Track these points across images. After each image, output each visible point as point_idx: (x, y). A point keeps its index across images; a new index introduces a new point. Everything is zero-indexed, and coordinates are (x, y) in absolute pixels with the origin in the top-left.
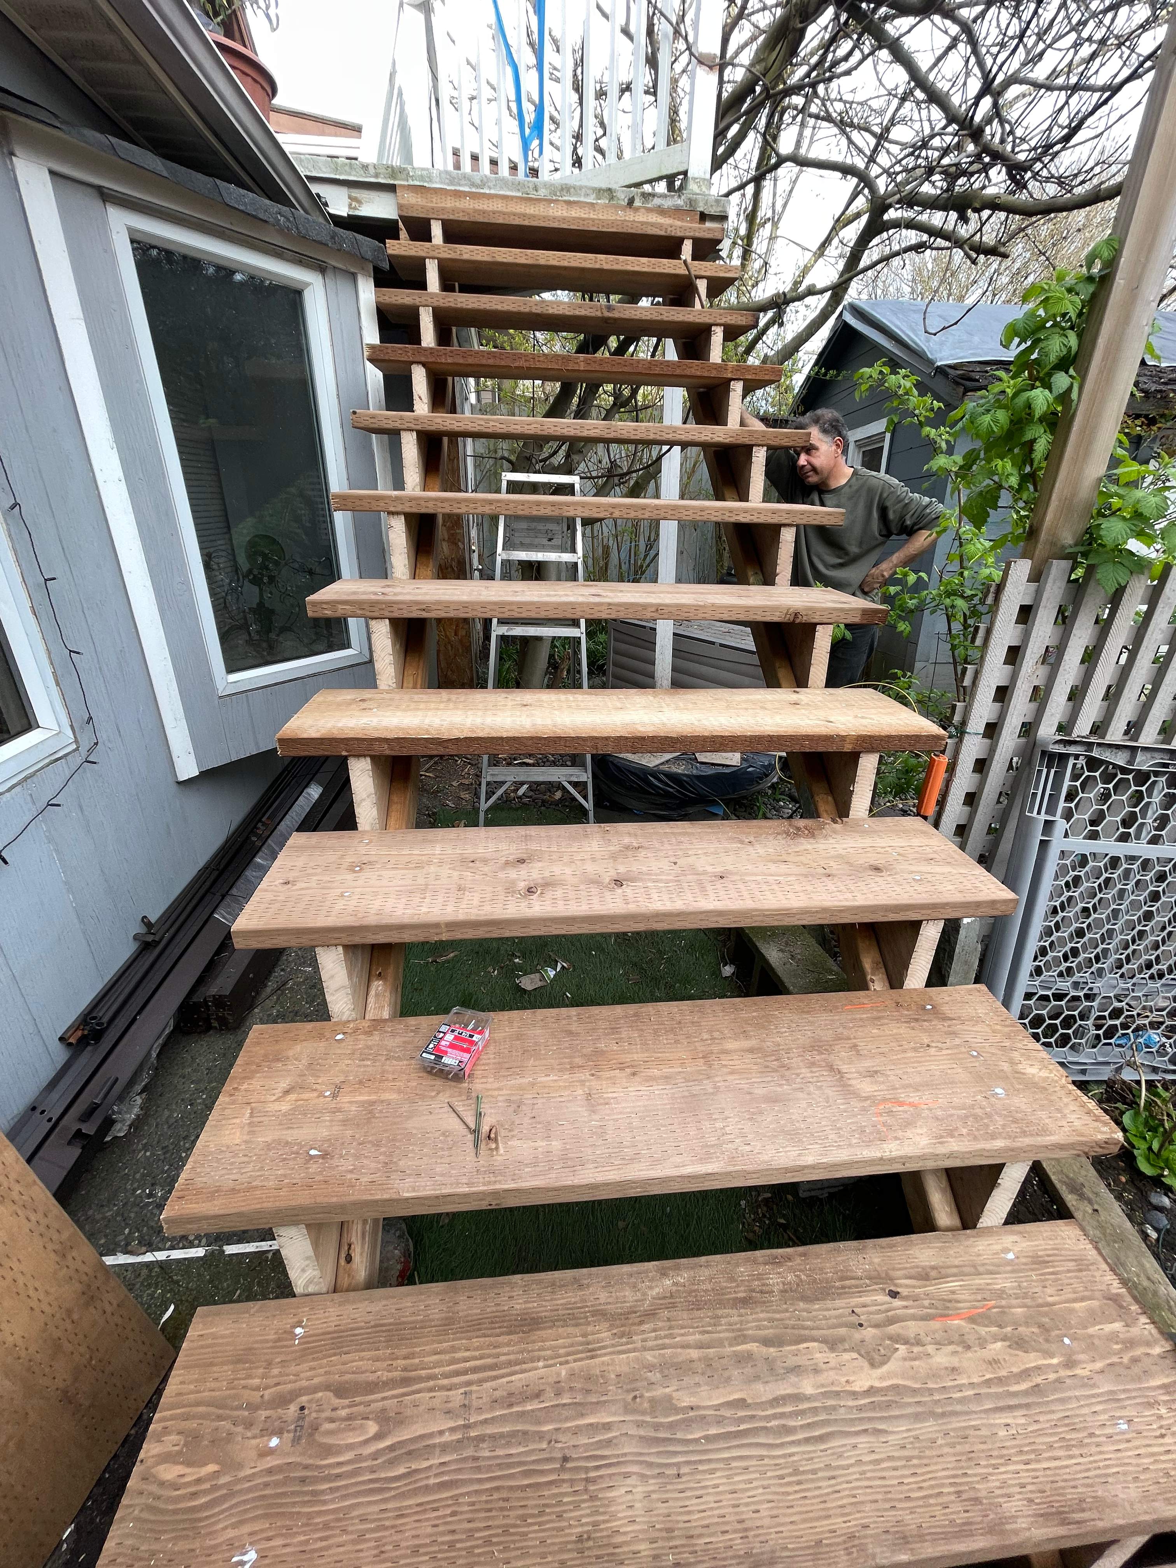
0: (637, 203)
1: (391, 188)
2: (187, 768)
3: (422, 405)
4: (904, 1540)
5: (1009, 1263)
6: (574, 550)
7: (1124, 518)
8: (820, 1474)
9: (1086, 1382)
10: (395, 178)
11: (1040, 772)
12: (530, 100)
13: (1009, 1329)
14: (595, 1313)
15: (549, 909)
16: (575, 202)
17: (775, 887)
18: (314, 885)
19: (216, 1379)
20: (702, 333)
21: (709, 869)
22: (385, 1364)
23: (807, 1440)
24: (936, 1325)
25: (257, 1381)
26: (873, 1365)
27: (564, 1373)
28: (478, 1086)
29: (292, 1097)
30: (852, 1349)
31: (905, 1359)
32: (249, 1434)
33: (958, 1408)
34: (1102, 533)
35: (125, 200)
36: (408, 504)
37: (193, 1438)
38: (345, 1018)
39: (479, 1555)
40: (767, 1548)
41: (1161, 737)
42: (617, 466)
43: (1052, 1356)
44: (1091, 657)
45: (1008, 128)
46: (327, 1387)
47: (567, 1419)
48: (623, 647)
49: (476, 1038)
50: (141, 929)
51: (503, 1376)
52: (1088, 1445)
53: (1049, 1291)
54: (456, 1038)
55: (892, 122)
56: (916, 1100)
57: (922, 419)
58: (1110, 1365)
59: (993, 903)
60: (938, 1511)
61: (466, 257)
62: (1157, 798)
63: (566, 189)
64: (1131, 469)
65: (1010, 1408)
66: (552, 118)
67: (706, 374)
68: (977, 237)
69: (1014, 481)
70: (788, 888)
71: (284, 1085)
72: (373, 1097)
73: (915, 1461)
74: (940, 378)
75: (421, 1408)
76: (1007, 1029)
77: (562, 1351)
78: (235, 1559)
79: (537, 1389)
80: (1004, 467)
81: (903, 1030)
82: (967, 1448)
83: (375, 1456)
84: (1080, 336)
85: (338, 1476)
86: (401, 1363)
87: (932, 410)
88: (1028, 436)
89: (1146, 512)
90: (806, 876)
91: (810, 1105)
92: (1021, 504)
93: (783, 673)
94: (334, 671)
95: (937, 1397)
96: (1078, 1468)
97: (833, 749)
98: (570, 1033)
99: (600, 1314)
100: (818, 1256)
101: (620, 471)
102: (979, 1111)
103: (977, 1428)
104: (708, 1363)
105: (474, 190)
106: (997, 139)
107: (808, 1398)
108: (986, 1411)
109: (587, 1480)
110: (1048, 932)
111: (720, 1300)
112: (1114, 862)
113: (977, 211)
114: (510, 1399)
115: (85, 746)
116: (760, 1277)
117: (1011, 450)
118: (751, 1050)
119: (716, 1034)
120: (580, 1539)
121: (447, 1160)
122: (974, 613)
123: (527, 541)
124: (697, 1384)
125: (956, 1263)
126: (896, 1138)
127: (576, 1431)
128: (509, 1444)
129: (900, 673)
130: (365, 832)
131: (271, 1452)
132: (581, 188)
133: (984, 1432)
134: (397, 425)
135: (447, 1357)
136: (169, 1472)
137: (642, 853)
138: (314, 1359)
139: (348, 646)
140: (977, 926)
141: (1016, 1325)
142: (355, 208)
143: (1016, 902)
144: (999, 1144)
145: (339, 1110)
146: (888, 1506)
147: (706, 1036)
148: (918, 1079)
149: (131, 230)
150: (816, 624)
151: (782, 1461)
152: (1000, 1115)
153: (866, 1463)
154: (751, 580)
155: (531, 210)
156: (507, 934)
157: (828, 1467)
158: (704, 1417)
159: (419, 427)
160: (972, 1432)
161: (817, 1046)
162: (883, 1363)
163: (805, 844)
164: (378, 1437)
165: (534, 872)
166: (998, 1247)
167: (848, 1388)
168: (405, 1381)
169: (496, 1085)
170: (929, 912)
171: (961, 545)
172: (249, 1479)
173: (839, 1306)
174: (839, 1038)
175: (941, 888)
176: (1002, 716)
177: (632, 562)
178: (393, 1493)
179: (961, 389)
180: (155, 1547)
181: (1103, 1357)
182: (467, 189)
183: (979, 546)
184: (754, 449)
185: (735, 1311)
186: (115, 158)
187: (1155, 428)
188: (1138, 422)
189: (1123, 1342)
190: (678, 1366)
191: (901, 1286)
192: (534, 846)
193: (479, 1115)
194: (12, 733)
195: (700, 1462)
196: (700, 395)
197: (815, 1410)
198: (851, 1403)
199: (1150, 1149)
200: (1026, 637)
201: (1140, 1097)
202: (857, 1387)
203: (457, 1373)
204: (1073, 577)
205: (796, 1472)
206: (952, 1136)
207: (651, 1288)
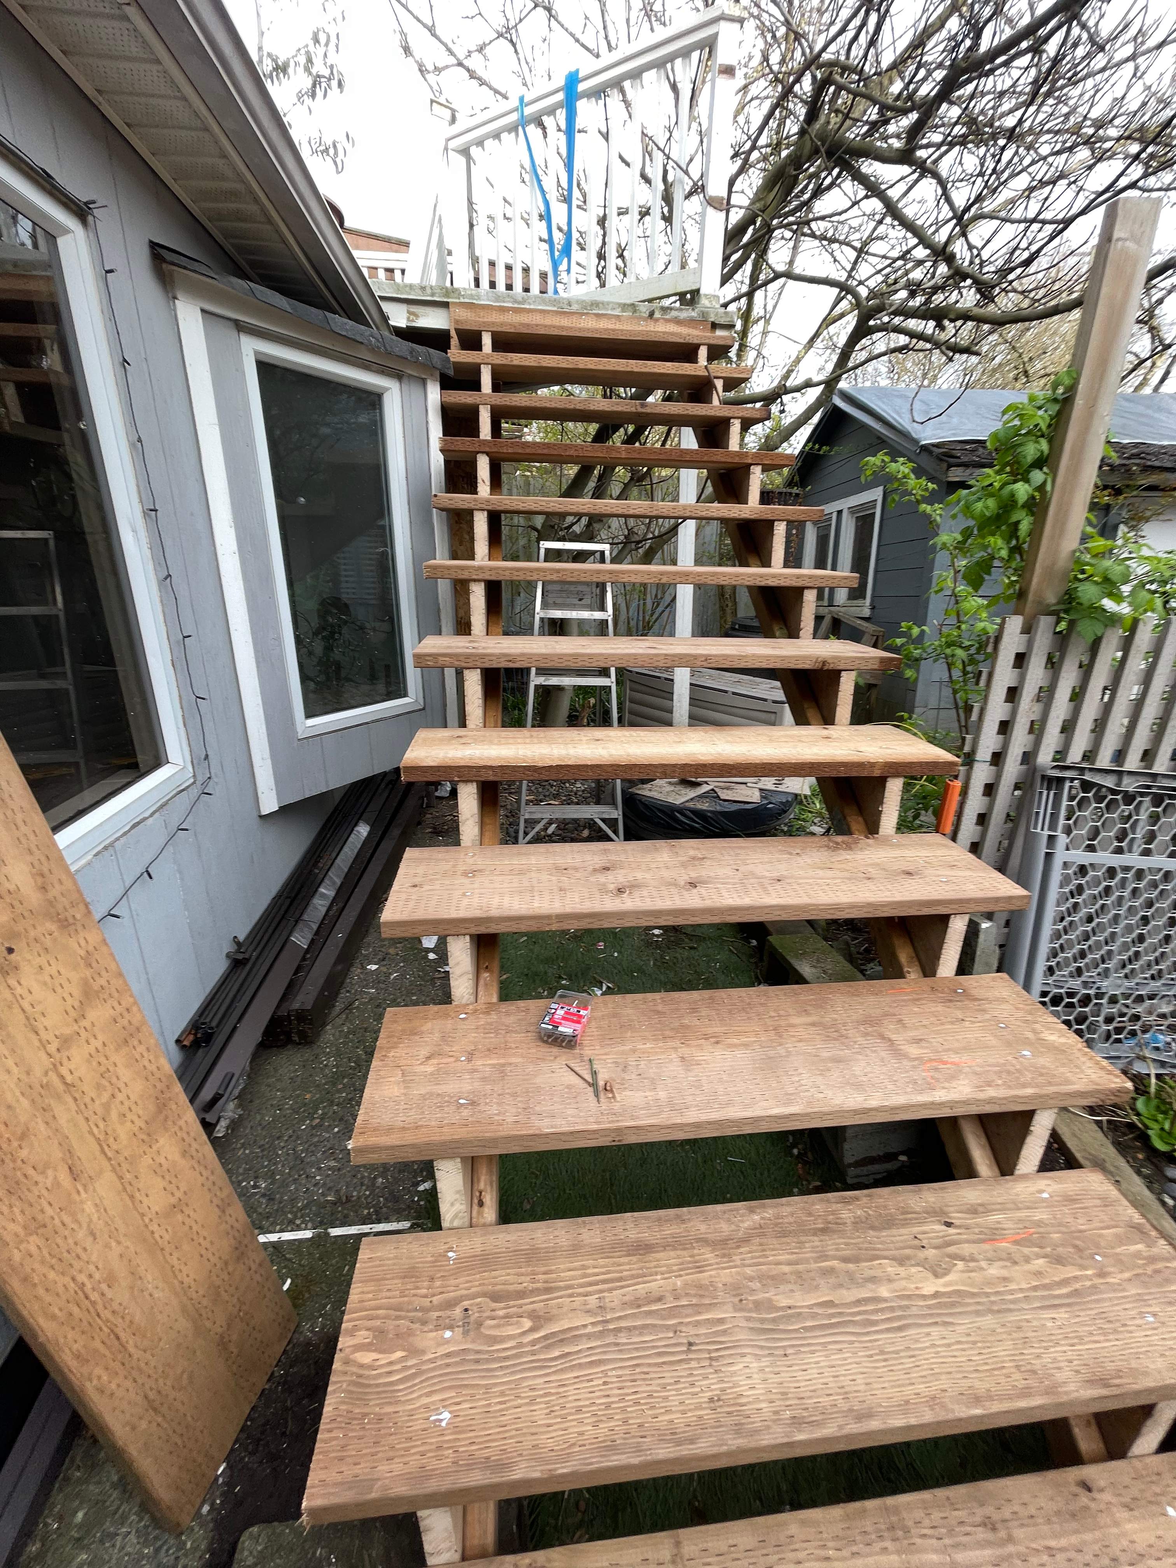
0: (657, 315)
1: (445, 305)
2: (269, 804)
3: (484, 489)
4: (977, 1400)
5: (1044, 1200)
6: (603, 608)
7: (1096, 583)
8: (902, 1354)
9: (1113, 1288)
10: (448, 297)
11: (1041, 793)
12: (560, 229)
13: (1049, 1249)
14: (698, 1240)
15: (640, 904)
16: (603, 315)
17: (826, 888)
18: (437, 887)
19: (389, 1290)
20: (723, 424)
21: (767, 874)
22: (528, 1278)
23: (888, 1330)
24: (986, 1246)
25: (424, 1291)
26: (936, 1275)
27: (679, 1283)
28: (588, 1052)
29: (435, 1061)
30: (918, 1265)
31: (963, 1272)
32: (426, 1329)
33: (1012, 1306)
34: (1080, 594)
35: (250, 329)
36: (489, 573)
37: (380, 1333)
38: (464, 1001)
39: (631, 1412)
40: (865, 1406)
41: (1143, 764)
42: (634, 533)
43: (1085, 1268)
44: (1077, 696)
45: (975, 252)
46: (484, 1295)
47: (687, 1316)
48: (638, 696)
49: (582, 1012)
50: (232, 948)
51: (628, 1286)
52: (1121, 1332)
53: (1080, 1221)
54: (566, 1013)
55: (871, 239)
56: (957, 1060)
57: (919, 498)
58: (1137, 1275)
59: (1010, 898)
60: (1003, 1380)
61: (515, 363)
62: (1143, 816)
63: (595, 304)
64: (1100, 543)
65: (1055, 1306)
66: (579, 244)
67: (729, 460)
68: (953, 340)
69: (1004, 553)
70: (835, 888)
71: (424, 1052)
72: (502, 1061)
73: (979, 1345)
74: (924, 455)
75: (565, 1309)
76: (1028, 1007)
77: (675, 1268)
78: (432, 1418)
79: (658, 1294)
80: (995, 543)
81: (940, 1008)
82: (1022, 1335)
83: (533, 1343)
84: (1050, 441)
85: (506, 1358)
86: (541, 1277)
87: (927, 490)
88: (1014, 518)
89: (1114, 578)
90: (849, 879)
91: (868, 1064)
92: (1011, 571)
93: (811, 713)
94: (394, 717)
95: (993, 1298)
96: (1115, 1348)
97: (865, 774)
98: (658, 1012)
99: (704, 1241)
100: (880, 1197)
101: (637, 538)
102: (1011, 1069)
103: (1028, 1321)
104: (798, 1274)
105: (516, 306)
106: (966, 263)
107: (885, 1300)
108: (1034, 1308)
109: (711, 1359)
110: (1057, 935)
111: (802, 1230)
112: (1111, 872)
113: (952, 321)
114: (637, 1303)
115: (200, 780)
116: (833, 1213)
117: (998, 527)
118: (813, 1024)
119: (782, 1013)
120: (711, 1400)
121: (575, 1106)
122: (972, 661)
123: (559, 601)
124: (792, 1291)
125: (999, 1200)
126: (944, 1088)
127: (697, 1324)
128: (641, 1334)
129: (906, 715)
130: (467, 847)
131: (448, 1342)
132: (608, 303)
133: (1035, 1323)
134: (472, 506)
135: (580, 1272)
136: (366, 1358)
137: (708, 863)
138: (468, 1275)
139: (405, 695)
140: (994, 931)
141: (1055, 1246)
142: (413, 321)
143: (1029, 897)
144: (1029, 1091)
145: (475, 1071)
146: (960, 1376)
147: (773, 1014)
148: (956, 1045)
149: (256, 353)
150: (840, 671)
151: (869, 1345)
152: (1029, 1071)
153: (939, 1346)
154: (777, 634)
155: (565, 322)
156: (606, 925)
157: (908, 1348)
158: (800, 1314)
159: (490, 508)
160: (1024, 1324)
161: (868, 1021)
162: (946, 1274)
163: (845, 855)
164: (532, 1330)
165: (619, 877)
166: (1033, 1189)
167: (917, 1292)
168: (548, 1290)
169: (602, 1052)
170: (956, 906)
171: (957, 602)
172: (431, 1361)
173: (904, 1234)
174: (886, 1015)
175: (964, 887)
176: (1005, 746)
177: (641, 618)
178: (553, 1369)
179: (945, 465)
180: (366, 1410)
181: (1128, 1269)
182: (510, 305)
183: (973, 603)
184: (776, 523)
185: (816, 1238)
186: (255, 300)
187: (1121, 497)
188: (1106, 492)
189: (1145, 1258)
190: (773, 1278)
191: (955, 1218)
192: (613, 857)
193: (594, 1074)
194: (142, 771)
195: (802, 1345)
196: (721, 476)
197: (892, 1309)
198: (922, 1303)
199: (1162, 1129)
200: (1022, 679)
201: (1149, 1086)
202: (925, 1292)
203: (591, 1284)
204: (1058, 629)
205: (882, 1352)
206: (990, 1086)
207: (742, 1221)
